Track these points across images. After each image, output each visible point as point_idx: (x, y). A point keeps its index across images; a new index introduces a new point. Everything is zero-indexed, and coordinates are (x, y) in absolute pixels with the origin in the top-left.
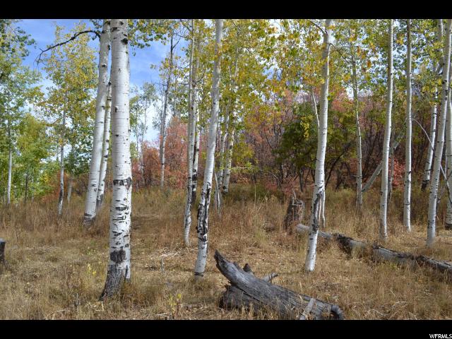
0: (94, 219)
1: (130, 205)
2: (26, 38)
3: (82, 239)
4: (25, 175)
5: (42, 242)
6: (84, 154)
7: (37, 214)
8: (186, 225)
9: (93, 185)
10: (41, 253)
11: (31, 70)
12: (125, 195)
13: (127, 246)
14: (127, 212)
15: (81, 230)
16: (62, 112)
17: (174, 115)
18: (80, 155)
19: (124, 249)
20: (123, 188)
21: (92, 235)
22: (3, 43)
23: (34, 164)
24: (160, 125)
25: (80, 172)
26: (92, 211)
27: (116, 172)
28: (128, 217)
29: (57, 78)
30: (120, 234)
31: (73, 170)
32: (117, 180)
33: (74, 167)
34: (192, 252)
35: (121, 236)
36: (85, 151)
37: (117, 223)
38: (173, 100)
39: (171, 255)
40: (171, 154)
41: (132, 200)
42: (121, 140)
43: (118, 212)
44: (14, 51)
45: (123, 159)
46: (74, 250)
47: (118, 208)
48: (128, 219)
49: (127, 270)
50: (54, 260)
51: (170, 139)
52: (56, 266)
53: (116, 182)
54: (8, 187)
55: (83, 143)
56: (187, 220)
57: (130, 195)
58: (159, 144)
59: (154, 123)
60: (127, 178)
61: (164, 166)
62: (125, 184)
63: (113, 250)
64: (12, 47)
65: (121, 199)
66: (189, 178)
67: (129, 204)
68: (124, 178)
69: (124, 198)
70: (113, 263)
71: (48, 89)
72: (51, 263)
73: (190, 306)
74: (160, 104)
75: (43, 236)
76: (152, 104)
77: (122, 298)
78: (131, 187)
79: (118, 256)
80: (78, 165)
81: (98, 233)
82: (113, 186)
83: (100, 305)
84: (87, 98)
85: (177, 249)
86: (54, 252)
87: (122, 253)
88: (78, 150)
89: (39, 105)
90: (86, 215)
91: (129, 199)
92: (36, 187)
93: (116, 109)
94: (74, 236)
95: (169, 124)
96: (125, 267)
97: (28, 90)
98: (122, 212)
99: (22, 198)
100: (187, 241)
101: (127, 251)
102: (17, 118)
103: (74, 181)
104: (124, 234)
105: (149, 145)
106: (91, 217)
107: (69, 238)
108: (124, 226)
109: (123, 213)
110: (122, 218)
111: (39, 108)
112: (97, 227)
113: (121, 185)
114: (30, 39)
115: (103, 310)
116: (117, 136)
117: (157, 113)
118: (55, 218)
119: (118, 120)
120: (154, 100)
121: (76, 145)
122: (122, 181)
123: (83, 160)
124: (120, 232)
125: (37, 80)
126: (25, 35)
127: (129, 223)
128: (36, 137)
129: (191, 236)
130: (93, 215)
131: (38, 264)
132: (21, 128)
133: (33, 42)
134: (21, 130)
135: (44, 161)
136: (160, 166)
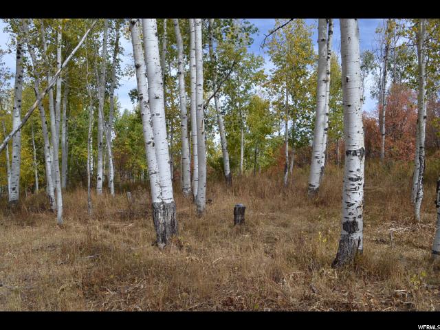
0: (318, 189)
1: (363, 176)
2: (250, 27)
3: (307, 209)
4: (253, 149)
5: (273, 209)
6: (304, 129)
7: (267, 184)
8: (417, 199)
9: (317, 157)
10: (273, 219)
11: (256, 56)
12: (358, 166)
13: (360, 217)
14: (360, 183)
15: (306, 200)
16: (285, 91)
17: (394, 82)
18: (301, 130)
19: (357, 220)
20: (356, 159)
21: (316, 204)
22: (232, 36)
23: (261, 140)
24: (379, 94)
25: (300, 145)
26: (316, 181)
27: (349, 142)
28: (361, 187)
29: (277, 60)
30: (353, 204)
31: (295, 144)
32: (350, 151)
33: (295, 141)
34: (424, 228)
35: (354, 207)
36: (305, 126)
37: (350, 194)
38: (392, 66)
39: (400, 230)
40: (391, 124)
41: (365, 170)
42: (353, 110)
43: (352, 183)
44: (241, 41)
45: (356, 129)
46: (301, 217)
47: (351, 179)
48: (361, 190)
49: (359, 241)
50: (285, 226)
51: (390, 109)
52: (287, 231)
53: (348, 153)
54: (240, 160)
55: (303, 118)
56: (418, 194)
57: (363, 165)
58: (378, 114)
59: (371, 92)
60: (360, 147)
61: (384, 136)
62: (358, 154)
63: (345, 220)
64: (239, 37)
65: (355, 170)
66: (421, 148)
67: (361, 174)
68: (357, 148)
69: (357, 168)
70: (345, 233)
71: (271, 71)
72: (282, 228)
73: (430, 287)
74: (378, 71)
75: (273, 203)
76: (370, 73)
77: (355, 267)
78: (364, 158)
79: (350, 227)
80: (299, 139)
81: (322, 203)
82: (346, 156)
83: (333, 273)
84: (305, 74)
85: (406, 224)
86: (285, 219)
87: (354, 224)
88: (299, 125)
89: (264, 86)
90: (310, 185)
91: (362, 170)
92: (263, 160)
93: (347, 79)
94: (299, 205)
95: (389, 92)
96: (358, 237)
97: (253, 74)
98: (354, 183)
99: (251, 170)
100: (418, 216)
101: (360, 222)
102: (246, 99)
103: (295, 154)
104: (357, 205)
105: (368, 116)
106: (315, 188)
107: (296, 207)
108: (357, 198)
109: (356, 183)
110: (355, 189)
111: (264, 89)
112: (320, 197)
113: (353, 155)
114: (254, 28)
115: (337, 277)
116: (349, 106)
117: (374, 82)
118: (282, 188)
119: (349, 90)
120: (372, 69)
121: (298, 121)
122: (355, 151)
123: (303, 134)
124: (353, 202)
125: (261, 64)
126: (250, 25)
127: (362, 194)
128: (262, 115)
129: (422, 211)
130: (317, 186)
131: (271, 228)
132: (250, 109)
133: (256, 30)
134: (250, 110)
135: (268, 137)
136: (380, 136)
